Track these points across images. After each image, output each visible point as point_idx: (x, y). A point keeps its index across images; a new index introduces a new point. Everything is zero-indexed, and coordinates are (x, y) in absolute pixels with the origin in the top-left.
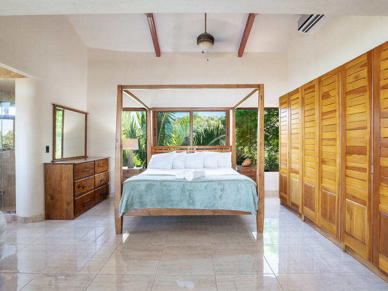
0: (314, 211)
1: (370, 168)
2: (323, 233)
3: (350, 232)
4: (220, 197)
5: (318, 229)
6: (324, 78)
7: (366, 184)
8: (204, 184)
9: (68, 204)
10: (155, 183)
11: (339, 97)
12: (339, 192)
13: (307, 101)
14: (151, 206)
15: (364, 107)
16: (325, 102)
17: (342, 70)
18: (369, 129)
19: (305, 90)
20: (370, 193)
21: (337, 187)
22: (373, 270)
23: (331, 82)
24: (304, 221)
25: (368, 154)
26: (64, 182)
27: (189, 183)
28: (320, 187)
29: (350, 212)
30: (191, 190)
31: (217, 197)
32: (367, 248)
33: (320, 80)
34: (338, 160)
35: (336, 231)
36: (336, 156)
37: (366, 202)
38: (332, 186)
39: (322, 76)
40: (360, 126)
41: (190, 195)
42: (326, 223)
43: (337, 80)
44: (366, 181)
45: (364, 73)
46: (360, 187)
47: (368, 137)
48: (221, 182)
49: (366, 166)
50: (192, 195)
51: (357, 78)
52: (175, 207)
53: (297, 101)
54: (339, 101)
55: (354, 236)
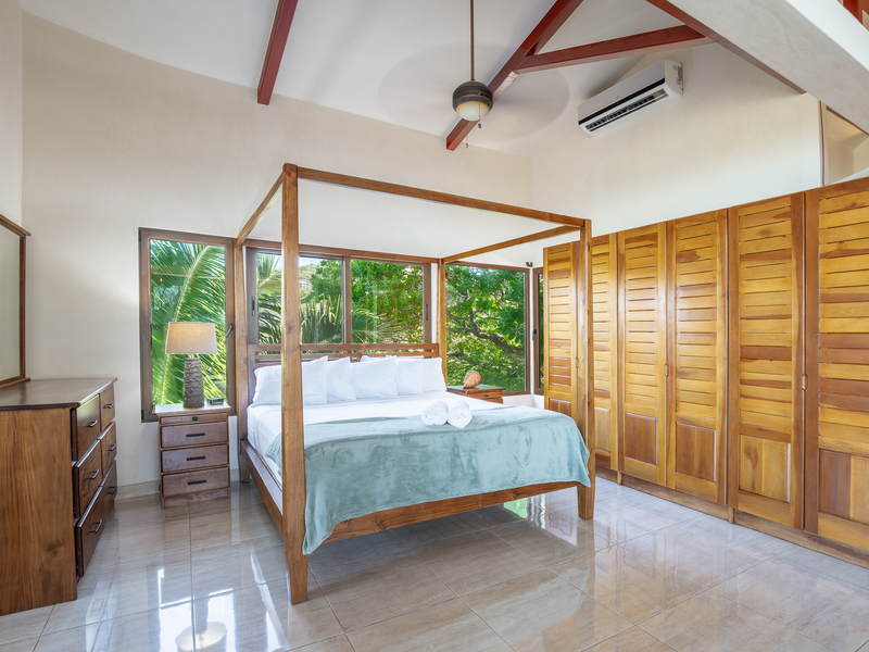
0: (654, 463)
1: (798, 381)
2: (676, 500)
3: (753, 488)
4: (527, 457)
5: (662, 494)
6: (683, 225)
7: (791, 408)
8: (495, 433)
9: (52, 548)
10: (389, 443)
11: (722, 261)
12: (723, 424)
13: (629, 262)
14: (387, 503)
15: (784, 282)
16: (685, 267)
17: (730, 218)
18: (795, 319)
19: (628, 241)
20: (797, 422)
21: (718, 416)
22: (797, 541)
23: (700, 233)
24: (622, 484)
25: (794, 358)
26: (32, 473)
27: (465, 435)
28: (674, 418)
29: (753, 455)
30: (472, 451)
31: (521, 460)
32: (793, 508)
33: (671, 227)
34: (721, 370)
35: (716, 492)
36: (714, 363)
37: (790, 436)
38: (705, 414)
39: (678, 221)
40: (775, 313)
41: (470, 461)
42: (689, 482)
43: (718, 231)
44: (790, 402)
45: (785, 227)
46: (774, 413)
47: (794, 332)
48: (523, 425)
49: (791, 378)
50: (473, 461)
51: (766, 234)
52: (442, 497)
53: (603, 259)
54: (723, 268)
55: (763, 493)
